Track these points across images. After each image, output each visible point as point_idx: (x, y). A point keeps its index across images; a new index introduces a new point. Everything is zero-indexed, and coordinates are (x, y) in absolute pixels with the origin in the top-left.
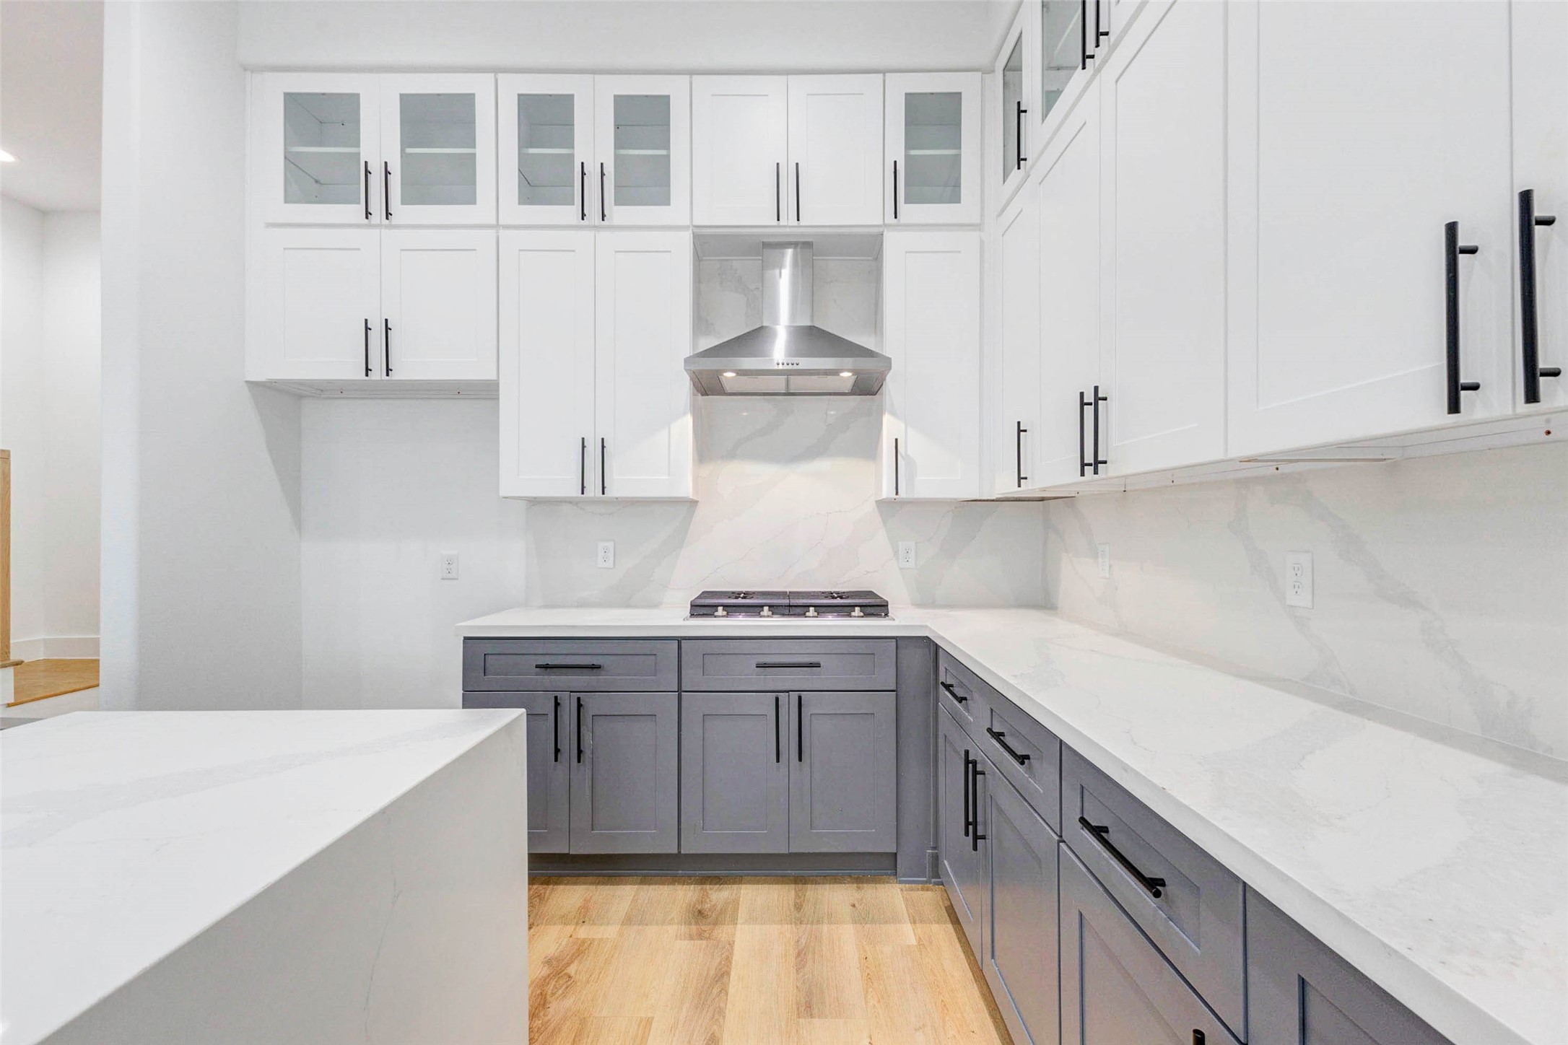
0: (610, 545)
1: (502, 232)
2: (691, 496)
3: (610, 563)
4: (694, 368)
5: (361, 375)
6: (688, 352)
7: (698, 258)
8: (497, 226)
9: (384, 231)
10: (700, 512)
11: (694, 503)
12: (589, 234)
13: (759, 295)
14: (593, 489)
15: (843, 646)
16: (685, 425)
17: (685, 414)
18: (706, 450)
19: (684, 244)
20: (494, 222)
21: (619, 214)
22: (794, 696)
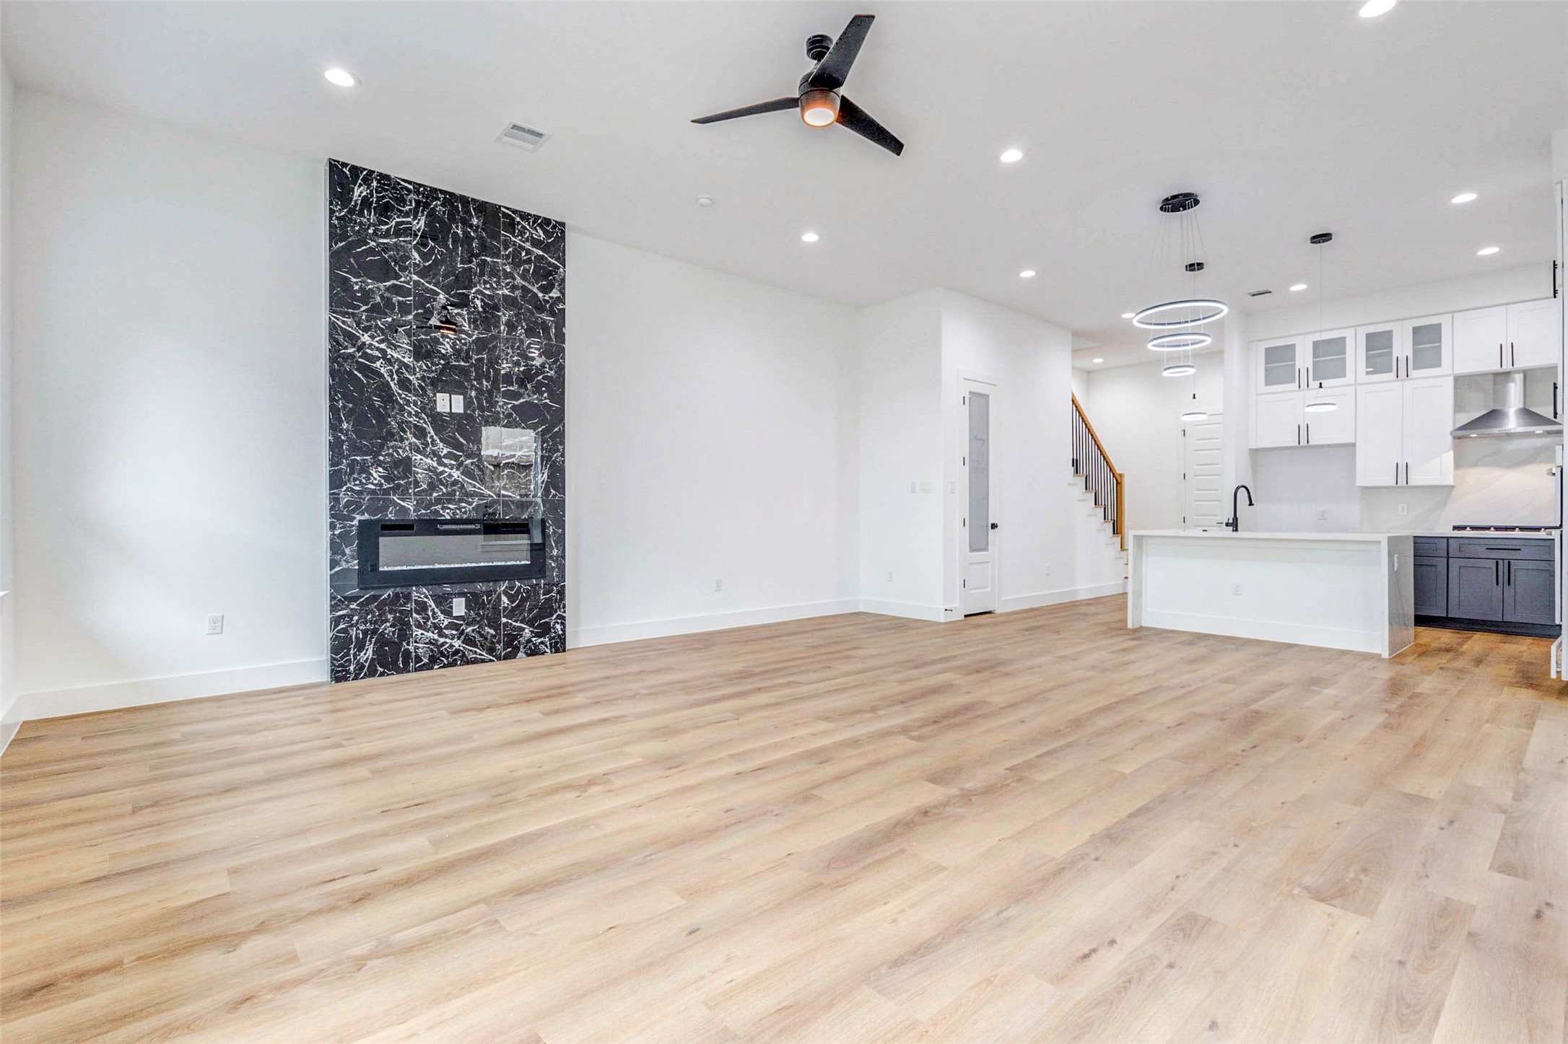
0: (1405, 506)
1: (1358, 387)
2: (1452, 484)
3: (1405, 513)
4: (1454, 435)
5: (1297, 444)
6: (1451, 429)
7: (1456, 387)
8: (1355, 384)
9: (1306, 392)
10: (1455, 492)
11: (1453, 487)
12: (1400, 383)
13: (1500, 395)
14: (1402, 482)
15: (1534, 543)
16: (1450, 456)
17: (1449, 451)
18: (1458, 465)
19: (1450, 383)
20: (1354, 382)
21: (1413, 373)
22: (1506, 562)
